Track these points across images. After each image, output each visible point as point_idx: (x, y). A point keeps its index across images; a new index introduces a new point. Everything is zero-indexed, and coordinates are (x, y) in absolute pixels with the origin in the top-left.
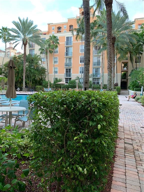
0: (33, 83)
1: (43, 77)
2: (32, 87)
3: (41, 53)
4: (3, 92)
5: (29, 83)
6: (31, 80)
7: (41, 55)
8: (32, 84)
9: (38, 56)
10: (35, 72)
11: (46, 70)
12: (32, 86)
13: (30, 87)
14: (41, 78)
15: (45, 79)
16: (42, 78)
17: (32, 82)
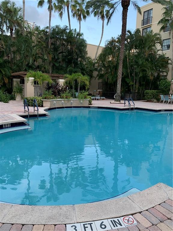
0: (140, 85)
1: (161, 74)
2: (138, 93)
3: (163, 28)
4: (72, 101)
5: (133, 85)
6: (138, 81)
7: (162, 33)
8: (138, 87)
9: (156, 34)
10: (144, 64)
11: (170, 62)
12: (139, 90)
13: (135, 93)
14: (156, 75)
15: (166, 77)
16: (159, 76)
17: (140, 83)
